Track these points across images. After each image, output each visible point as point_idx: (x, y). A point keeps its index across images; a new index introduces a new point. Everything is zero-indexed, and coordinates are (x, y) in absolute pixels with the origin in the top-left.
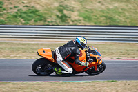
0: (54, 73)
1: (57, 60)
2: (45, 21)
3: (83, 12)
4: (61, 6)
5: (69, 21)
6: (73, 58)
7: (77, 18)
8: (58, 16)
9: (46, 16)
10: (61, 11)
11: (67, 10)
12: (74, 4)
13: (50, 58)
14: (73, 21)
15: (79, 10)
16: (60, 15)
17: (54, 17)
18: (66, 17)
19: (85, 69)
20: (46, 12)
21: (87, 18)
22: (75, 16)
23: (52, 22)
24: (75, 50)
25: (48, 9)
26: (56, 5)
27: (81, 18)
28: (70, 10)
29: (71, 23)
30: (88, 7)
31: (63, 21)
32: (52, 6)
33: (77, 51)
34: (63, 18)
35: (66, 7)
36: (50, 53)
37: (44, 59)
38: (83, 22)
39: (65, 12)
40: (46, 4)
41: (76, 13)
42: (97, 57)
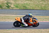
0: (21, 26)
1: (22, 21)
2: (2, 8)
3: (15, 4)
4: (7, 2)
5: (10, 8)
6: (28, 21)
7: (13, 7)
8: (6, 6)
9: (2, 6)
10: (7, 4)
11: (10, 4)
12: (12, 2)
13: (20, 21)
14: (12, 8)
15: (14, 4)
16: (7, 5)
17: (5, 6)
18: (9, 6)
19: (32, 25)
20: (2, 4)
21: (17, 7)
22: (12, 6)
23: (4, 8)
24: (28, 18)
25: (3, 4)
26: (6, 2)
27: (15, 7)
28: (11, 4)
29: (11, 8)
30: (17, 3)
31: (8, 8)
32: (4, 3)
33: (29, 18)
34: (8, 7)
35: (9, 3)
36: (20, 19)
37: (18, 21)
38: (15, 8)
39: (9, 5)
40: (2, 2)
41: (13, 5)
42: (36, 20)
